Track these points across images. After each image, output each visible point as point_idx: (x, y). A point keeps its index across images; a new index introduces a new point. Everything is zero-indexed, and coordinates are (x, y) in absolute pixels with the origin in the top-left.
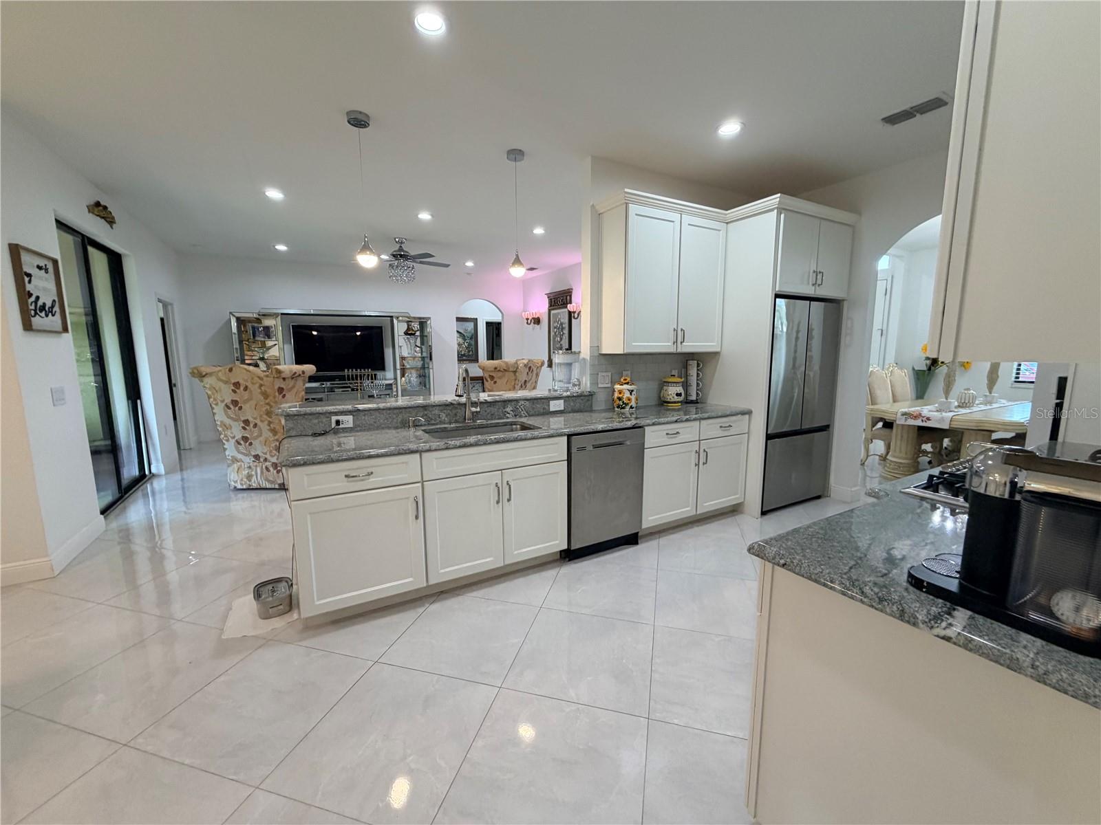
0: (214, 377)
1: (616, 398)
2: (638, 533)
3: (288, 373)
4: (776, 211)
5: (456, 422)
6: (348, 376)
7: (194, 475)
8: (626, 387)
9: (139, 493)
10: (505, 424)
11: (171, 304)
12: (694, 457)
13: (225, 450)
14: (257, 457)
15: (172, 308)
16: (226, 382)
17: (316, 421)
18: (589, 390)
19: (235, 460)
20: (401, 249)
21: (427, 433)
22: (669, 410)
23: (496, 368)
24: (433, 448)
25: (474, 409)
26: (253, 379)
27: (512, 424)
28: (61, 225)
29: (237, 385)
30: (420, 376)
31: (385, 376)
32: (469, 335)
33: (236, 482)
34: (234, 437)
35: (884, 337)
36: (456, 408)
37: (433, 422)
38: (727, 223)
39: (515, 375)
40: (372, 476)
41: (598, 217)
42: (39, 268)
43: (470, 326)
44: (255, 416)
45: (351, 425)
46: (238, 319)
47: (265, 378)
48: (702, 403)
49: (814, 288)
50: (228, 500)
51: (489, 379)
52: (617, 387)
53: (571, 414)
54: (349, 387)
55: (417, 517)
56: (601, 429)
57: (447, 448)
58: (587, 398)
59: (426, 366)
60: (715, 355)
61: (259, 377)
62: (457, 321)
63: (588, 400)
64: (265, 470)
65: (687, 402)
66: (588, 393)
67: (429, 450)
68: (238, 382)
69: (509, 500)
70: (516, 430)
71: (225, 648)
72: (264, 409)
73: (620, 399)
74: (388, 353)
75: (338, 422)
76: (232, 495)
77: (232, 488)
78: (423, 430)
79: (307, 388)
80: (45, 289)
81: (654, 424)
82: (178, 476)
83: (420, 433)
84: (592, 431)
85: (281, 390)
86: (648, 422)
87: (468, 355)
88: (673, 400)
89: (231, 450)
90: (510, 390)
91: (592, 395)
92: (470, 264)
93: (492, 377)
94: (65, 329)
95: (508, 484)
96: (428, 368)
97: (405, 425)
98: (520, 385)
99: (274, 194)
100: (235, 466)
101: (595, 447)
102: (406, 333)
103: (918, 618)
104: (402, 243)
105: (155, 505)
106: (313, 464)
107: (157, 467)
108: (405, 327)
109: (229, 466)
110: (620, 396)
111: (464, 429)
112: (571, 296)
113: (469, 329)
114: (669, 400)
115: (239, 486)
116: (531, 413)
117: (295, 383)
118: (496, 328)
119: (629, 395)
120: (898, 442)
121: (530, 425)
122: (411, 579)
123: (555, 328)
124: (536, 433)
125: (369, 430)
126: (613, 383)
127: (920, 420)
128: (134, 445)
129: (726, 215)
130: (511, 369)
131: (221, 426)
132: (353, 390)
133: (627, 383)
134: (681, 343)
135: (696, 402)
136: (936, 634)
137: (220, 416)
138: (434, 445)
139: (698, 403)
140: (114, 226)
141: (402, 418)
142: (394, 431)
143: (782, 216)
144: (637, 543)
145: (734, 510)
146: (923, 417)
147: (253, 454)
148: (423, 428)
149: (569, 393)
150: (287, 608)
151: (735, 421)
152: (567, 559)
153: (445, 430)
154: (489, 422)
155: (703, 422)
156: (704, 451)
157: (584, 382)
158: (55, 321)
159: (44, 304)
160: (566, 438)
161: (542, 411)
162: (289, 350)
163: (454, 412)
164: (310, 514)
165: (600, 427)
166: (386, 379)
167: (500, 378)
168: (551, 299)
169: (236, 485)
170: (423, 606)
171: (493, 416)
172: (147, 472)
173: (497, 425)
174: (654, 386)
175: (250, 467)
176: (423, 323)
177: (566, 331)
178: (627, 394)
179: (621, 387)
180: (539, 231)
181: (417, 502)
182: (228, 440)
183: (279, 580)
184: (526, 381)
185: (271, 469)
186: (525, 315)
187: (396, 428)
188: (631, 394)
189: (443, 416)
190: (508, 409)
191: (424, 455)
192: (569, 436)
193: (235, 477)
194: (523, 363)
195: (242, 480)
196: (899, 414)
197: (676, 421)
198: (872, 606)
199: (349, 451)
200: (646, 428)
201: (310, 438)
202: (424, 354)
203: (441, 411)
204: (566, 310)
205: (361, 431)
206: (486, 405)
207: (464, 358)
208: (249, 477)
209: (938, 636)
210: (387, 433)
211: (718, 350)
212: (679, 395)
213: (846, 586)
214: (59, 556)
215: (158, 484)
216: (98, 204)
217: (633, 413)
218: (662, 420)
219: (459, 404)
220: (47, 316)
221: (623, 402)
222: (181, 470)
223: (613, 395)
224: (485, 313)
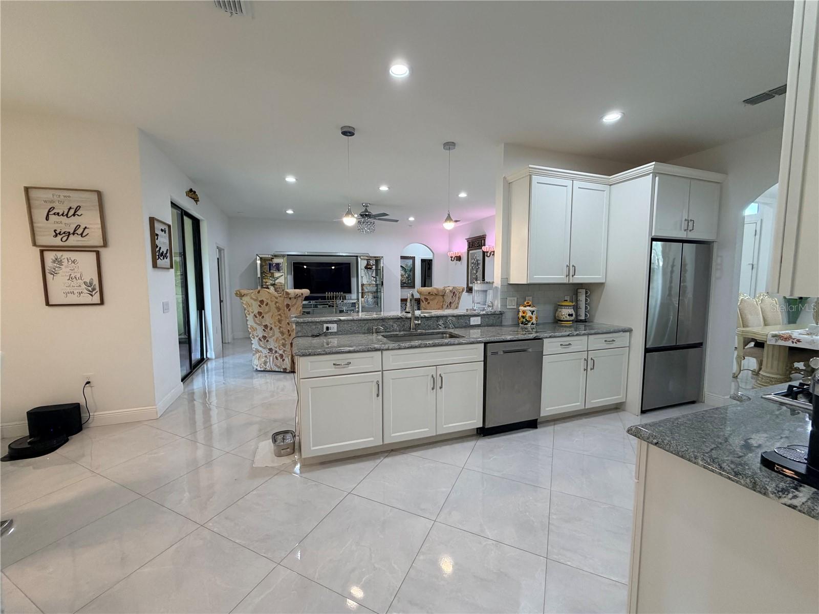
0: (248, 297)
1: (520, 316)
2: (537, 420)
3: (293, 295)
4: (651, 175)
5: (403, 331)
6: (328, 296)
7: (230, 360)
8: (528, 308)
9: (200, 370)
10: (438, 333)
11: (223, 250)
12: (583, 362)
13: (252, 344)
14: (271, 350)
15: (224, 253)
16: (255, 300)
17: (314, 327)
18: (500, 310)
19: (257, 351)
20: (366, 211)
21: (385, 337)
22: (562, 326)
23: (429, 293)
24: (390, 348)
25: (416, 322)
26: (271, 298)
27: (443, 333)
28: (174, 205)
29: (262, 302)
30: (374, 298)
31: (351, 297)
32: (409, 269)
33: (257, 366)
34: (257, 336)
35: (754, 270)
36: (404, 321)
37: (388, 330)
38: (610, 185)
39: (443, 298)
40: (350, 365)
41: (508, 186)
42: (162, 230)
43: (410, 262)
44: (271, 322)
45: (335, 330)
46: (261, 259)
47: (279, 298)
48: (589, 322)
49: (686, 232)
50: (252, 378)
51: (424, 301)
52: (522, 308)
53: (486, 327)
54: (327, 304)
55: (378, 395)
56: (509, 339)
57: (399, 349)
58: (498, 316)
59: (379, 290)
60: (601, 285)
61: (275, 297)
62: (401, 259)
63: (499, 318)
64: (275, 359)
65: (577, 321)
66: (499, 313)
67: (388, 349)
68: (263, 300)
69: (441, 388)
70: (446, 338)
71: (256, 473)
72: (277, 318)
73: (523, 317)
74: (354, 281)
75: (328, 328)
76: (254, 374)
77: (255, 369)
78: (383, 336)
79: (303, 304)
80: (164, 243)
81: (550, 337)
82: (221, 361)
83: (380, 337)
84: (502, 340)
85: (288, 306)
86: (546, 335)
87: (408, 283)
88: (566, 319)
89: (255, 344)
90: (439, 309)
91: (502, 314)
92: (412, 219)
93: (426, 300)
94: (172, 267)
95: (440, 376)
96: (380, 292)
97: (370, 331)
98: (447, 305)
99: (291, 179)
100: (257, 355)
101: (505, 352)
102: (366, 268)
103: (768, 490)
104: (367, 206)
105: (208, 378)
106: (315, 355)
107: (211, 354)
108: (365, 262)
109: (253, 355)
110: (523, 315)
111: (411, 335)
112: (485, 240)
113: (409, 264)
114: (562, 319)
115: (259, 369)
116: (456, 326)
117: (296, 301)
118: (428, 263)
119: (531, 315)
120: (770, 359)
121: (457, 334)
122: (372, 439)
123: (472, 263)
124: (461, 340)
125: (347, 334)
126: (518, 305)
127: (790, 341)
128: (199, 339)
129: (610, 179)
130: (440, 294)
131: (250, 329)
132: (329, 306)
133: (530, 306)
134: (573, 276)
135: (585, 321)
136: (783, 502)
137: (251, 322)
138: (392, 345)
139: (586, 322)
140: (198, 202)
141: (368, 326)
142: (363, 335)
143: (657, 178)
144: (536, 427)
145: (618, 408)
146: (794, 339)
147: (269, 348)
148: (382, 334)
149: (484, 312)
150: (292, 451)
151: (617, 337)
152: (482, 435)
153: (396, 336)
154: (427, 331)
155: (590, 336)
156: (592, 359)
157: (496, 305)
158: (167, 262)
159: (163, 252)
160: (483, 345)
161: (464, 324)
162: (290, 279)
163: (403, 323)
164: (311, 388)
165: (509, 338)
166: (352, 300)
167: (432, 300)
168: (470, 243)
169: (257, 368)
170: (379, 458)
171: (429, 327)
172: (205, 357)
173: (432, 334)
174: (549, 308)
175: (266, 356)
176: (377, 260)
177: (481, 266)
178: (529, 314)
179: (525, 308)
180: (463, 195)
181: (378, 385)
182: (254, 338)
183: (286, 432)
184: (451, 303)
185: (279, 358)
186: (450, 254)
187: (364, 333)
188: (532, 314)
189: (395, 326)
190: (441, 323)
191: (384, 352)
192: (486, 344)
193: (257, 363)
194: (449, 289)
195: (261, 365)
196: (770, 336)
197: (568, 335)
198: (730, 478)
199: (334, 347)
200: (544, 340)
201: (311, 338)
202: (378, 282)
203: (394, 322)
204: (481, 250)
205: (342, 334)
206: (424, 319)
207: (405, 285)
208: (265, 363)
209: (785, 505)
210: (358, 336)
211: (604, 281)
212: (570, 315)
213: (707, 461)
214: (161, 405)
215: (210, 365)
216: (191, 190)
217: (534, 328)
218: (557, 334)
219: (407, 318)
220: (164, 259)
221: (526, 320)
222: (223, 357)
223: (518, 314)
224: (420, 252)
